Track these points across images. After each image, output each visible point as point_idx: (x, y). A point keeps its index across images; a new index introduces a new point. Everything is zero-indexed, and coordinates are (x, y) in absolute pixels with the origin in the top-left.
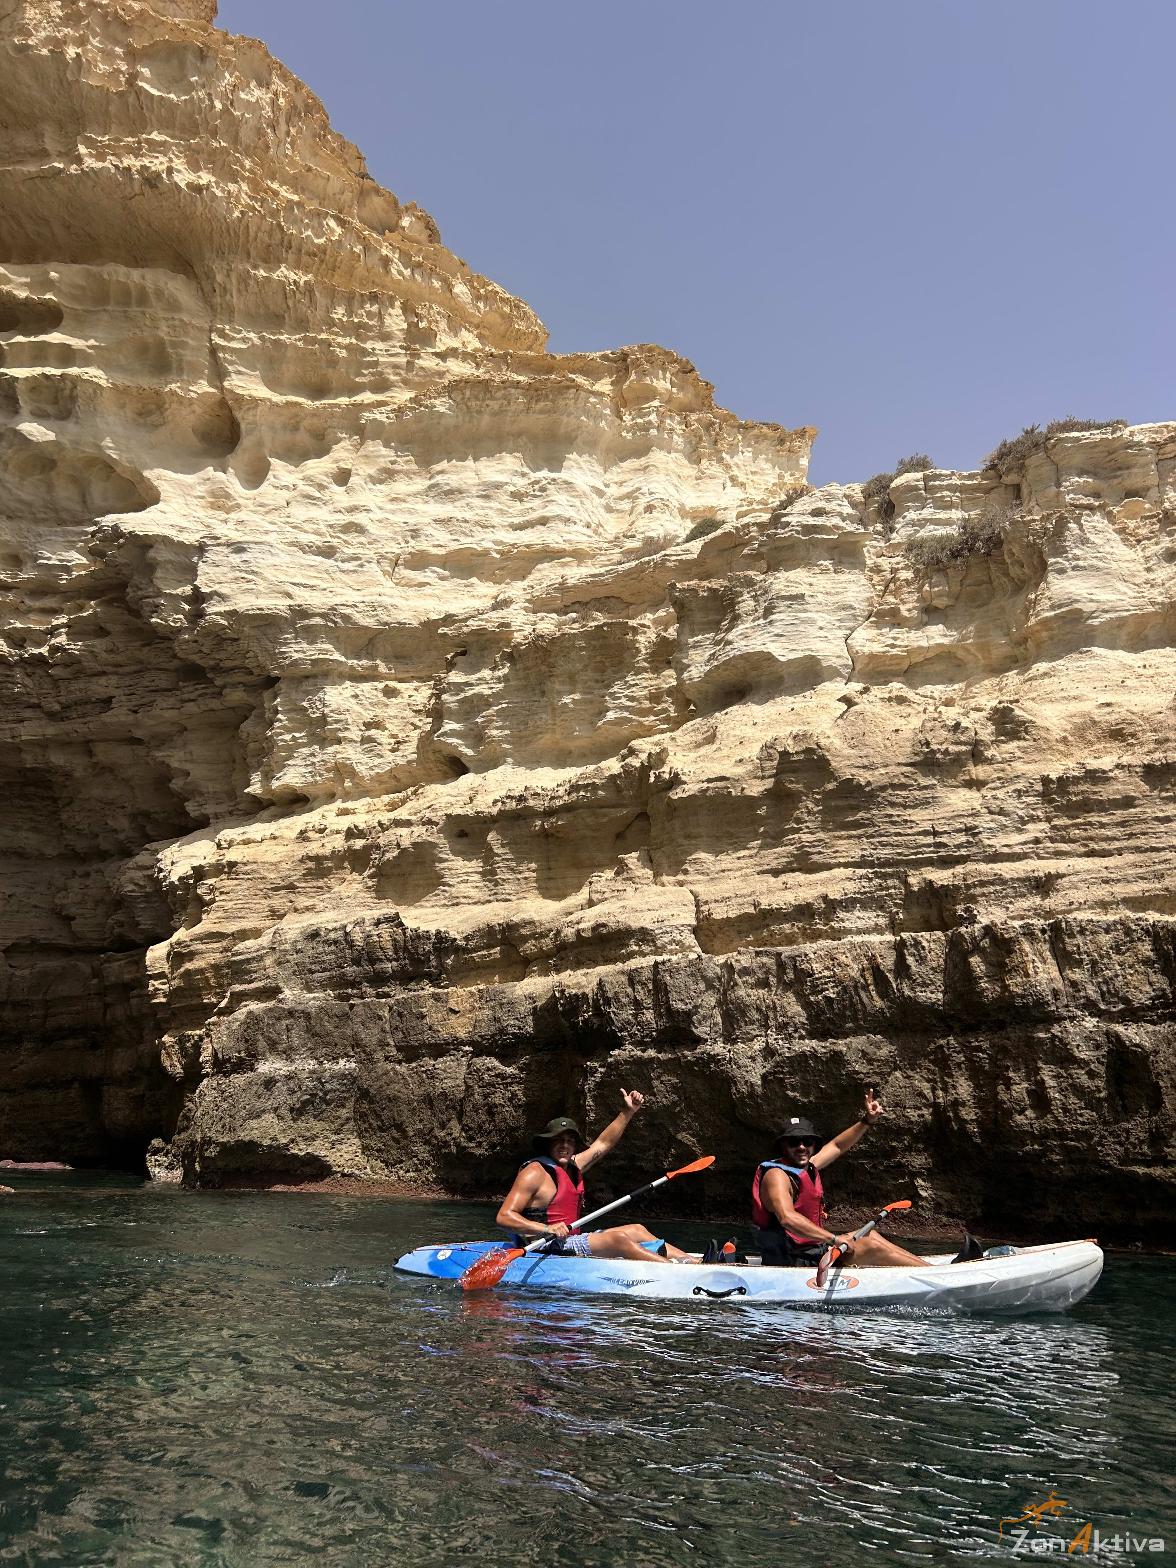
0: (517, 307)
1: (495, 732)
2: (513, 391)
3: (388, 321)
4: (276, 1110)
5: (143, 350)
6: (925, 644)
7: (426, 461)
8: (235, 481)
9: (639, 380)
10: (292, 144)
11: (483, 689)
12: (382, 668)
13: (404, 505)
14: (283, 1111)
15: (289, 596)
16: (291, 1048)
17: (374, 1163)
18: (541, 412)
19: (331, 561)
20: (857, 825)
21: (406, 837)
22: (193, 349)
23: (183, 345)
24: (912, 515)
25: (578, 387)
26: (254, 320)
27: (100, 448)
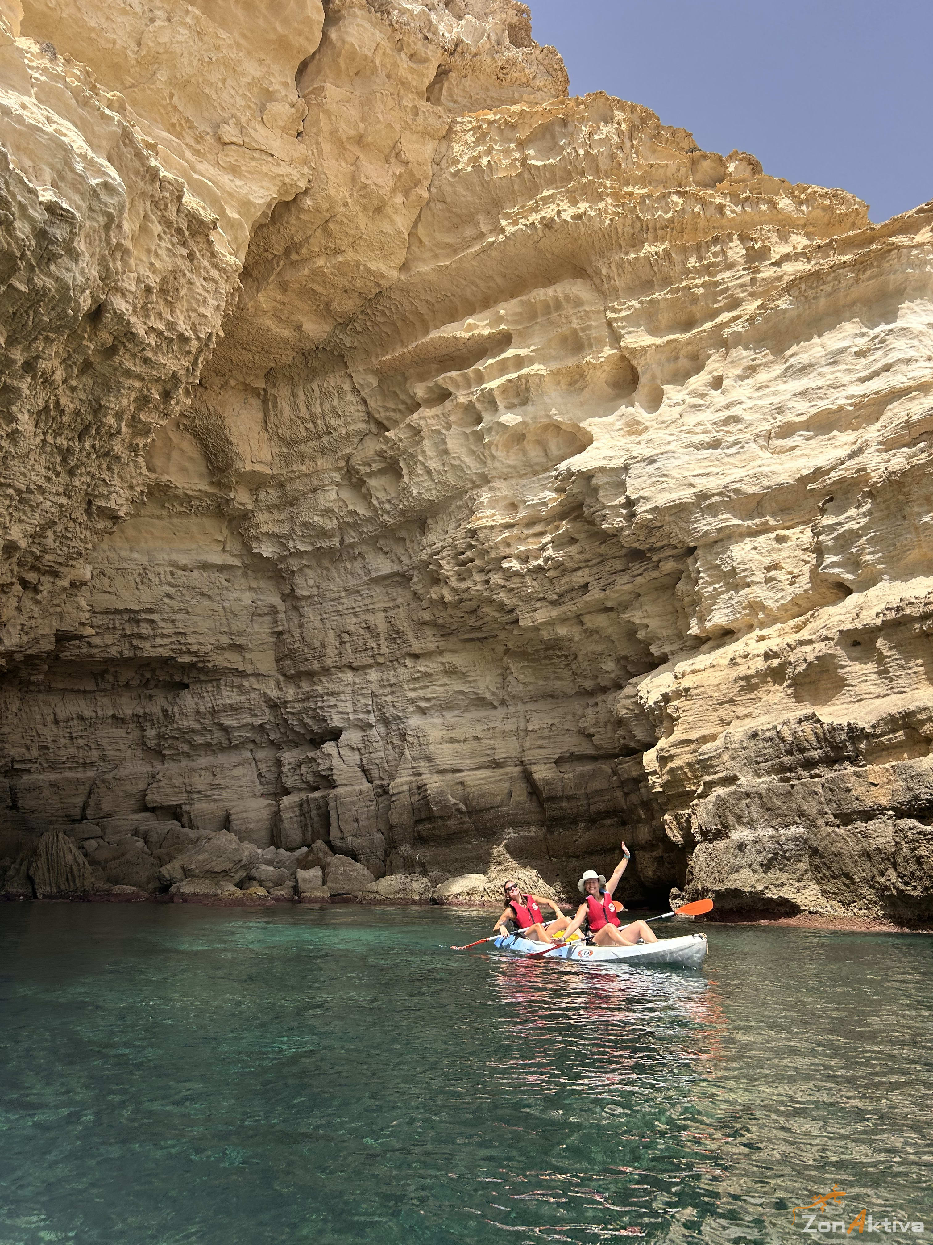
0: (835, 196)
1: (869, 557)
2: (841, 271)
3: (730, 253)
4: (750, 866)
5: (564, 340)
7: (779, 350)
8: (641, 410)
10: (637, 153)
11: (852, 525)
12: (772, 522)
13: (767, 390)
14: (756, 866)
15: (692, 485)
16: (752, 820)
17: (833, 903)
18: (870, 279)
19: (719, 451)
21: (810, 653)
22: (596, 327)
23: (589, 327)
25: (899, 247)
26: (633, 291)
27: (549, 416)
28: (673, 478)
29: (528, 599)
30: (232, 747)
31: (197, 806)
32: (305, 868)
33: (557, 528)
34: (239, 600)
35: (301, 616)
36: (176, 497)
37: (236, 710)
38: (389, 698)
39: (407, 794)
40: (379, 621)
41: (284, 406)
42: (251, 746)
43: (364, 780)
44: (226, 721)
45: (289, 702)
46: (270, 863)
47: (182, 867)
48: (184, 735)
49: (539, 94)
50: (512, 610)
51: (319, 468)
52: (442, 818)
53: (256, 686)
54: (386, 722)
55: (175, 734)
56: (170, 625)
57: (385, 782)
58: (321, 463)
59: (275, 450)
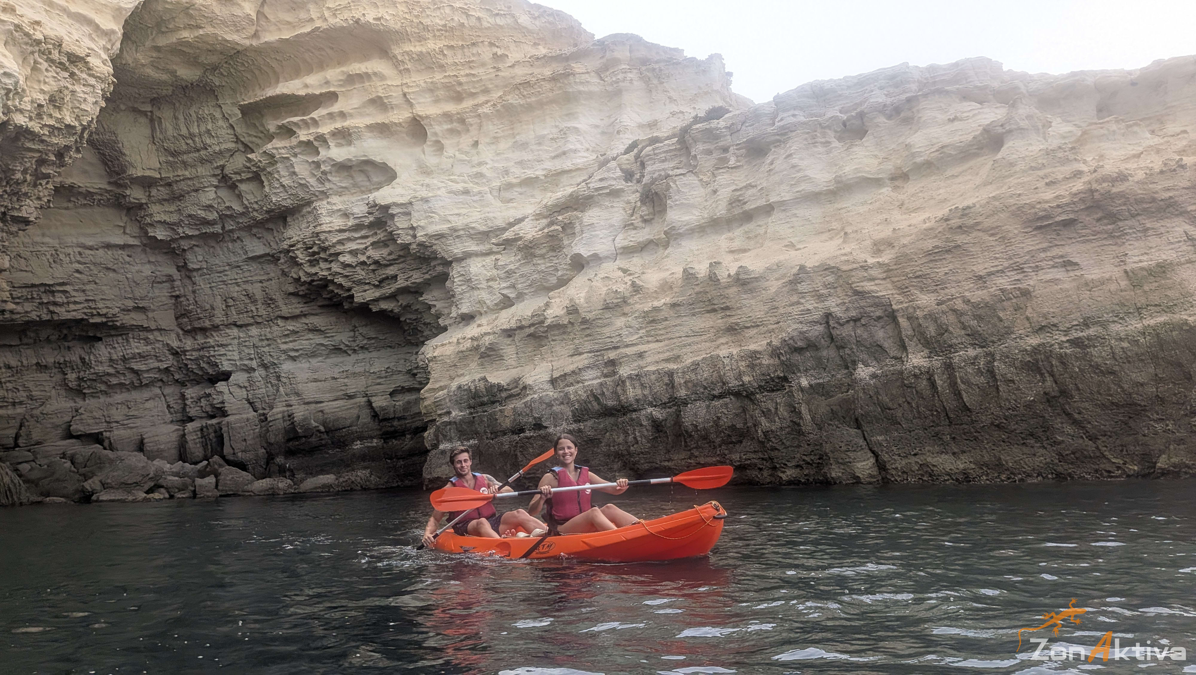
1: (520, 286)
3: (483, 55)
5: (374, 103)
6: (641, 239)
7: (511, 128)
8: (430, 156)
9: (610, 56)
11: (512, 267)
13: (502, 156)
18: (559, 89)
20: (589, 336)
22: (396, 97)
23: (391, 96)
24: (650, 168)
27: (365, 155)
28: (439, 215)
29: (360, 283)
30: (143, 386)
31: (116, 432)
32: (203, 477)
33: (375, 235)
34: (140, 271)
35: (194, 284)
36: (80, 194)
37: (144, 357)
38: (266, 349)
39: (281, 421)
40: (256, 290)
41: (168, 125)
42: (160, 384)
43: (251, 410)
44: (136, 367)
45: (188, 351)
46: (177, 474)
47: (101, 481)
48: (99, 378)
50: (349, 290)
51: (199, 174)
52: (305, 437)
53: (159, 339)
54: (265, 366)
55: (91, 377)
56: (81, 294)
57: (266, 412)
58: (202, 170)
59: (163, 159)
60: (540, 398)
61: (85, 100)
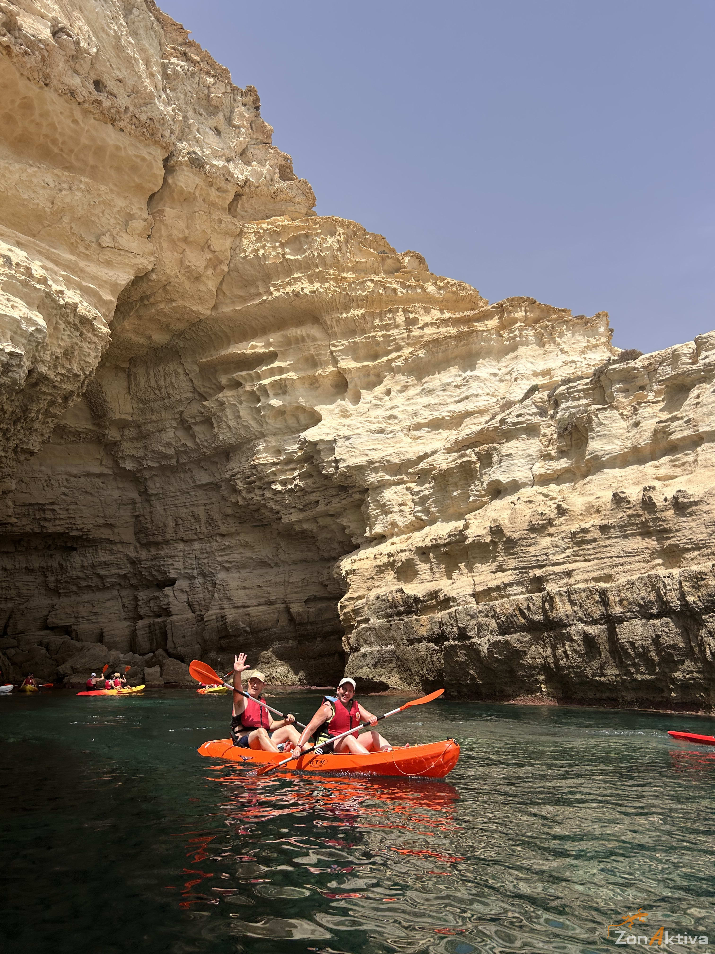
0: (460, 285)
1: (433, 509)
2: (449, 340)
3: (397, 319)
4: (367, 665)
5: (306, 360)
6: (559, 468)
7: (419, 378)
8: (349, 404)
9: (508, 316)
10: (350, 253)
11: (426, 493)
12: (405, 478)
13: (411, 401)
14: (370, 666)
15: (367, 455)
16: (371, 642)
17: (404, 683)
18: (463, 346)
20: (514, 554)
21: (403, 556)
22: (324, 355)
23: (320, 354)
24: (563, 405)
25: (477, 331)
26: (345, 335)
27: (298, 403)
28: (358, 450)
29: (287, 507)
30: (105, 588)
31: (82, 626)
32: (150, 667)
33: (303, 467)
34: (110, 495)
35: (152, 506)
36: (70, 432)
37: (108, 565)
38: (206, 561)
39: (215, 621)
40: (201, 512)
41: (141, 379)
42: (118, 587)
43: (190, 611)
44: (101, 572)
45: (143, 560)
46: (128, 663)
47: (72, 667)
48: (72, 580)
49: (297, 206)
50: (278, 513)
51: (163, 417)
52: (235, 636)
53: (121, 550)
54: (204, 575)
55: (66, 579)
56: (65, 512)
57: (203, 613)
58: (164, 415)
59: (135, 405)
60: (465, 610)
61: (89, 354)
